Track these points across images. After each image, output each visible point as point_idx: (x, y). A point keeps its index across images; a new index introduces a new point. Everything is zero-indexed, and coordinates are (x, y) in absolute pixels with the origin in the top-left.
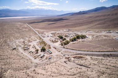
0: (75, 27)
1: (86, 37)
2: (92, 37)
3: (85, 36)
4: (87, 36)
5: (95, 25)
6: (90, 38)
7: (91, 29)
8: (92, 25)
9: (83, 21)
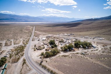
0: (81, 32)
1: (92, 46)
2: (103, 47)
3: (90, 44)
4: (94, 45)
5: (109, 31)
6: (100, 49)
7: (101, 35)
8: (103, 30)
9: (93, 26)
